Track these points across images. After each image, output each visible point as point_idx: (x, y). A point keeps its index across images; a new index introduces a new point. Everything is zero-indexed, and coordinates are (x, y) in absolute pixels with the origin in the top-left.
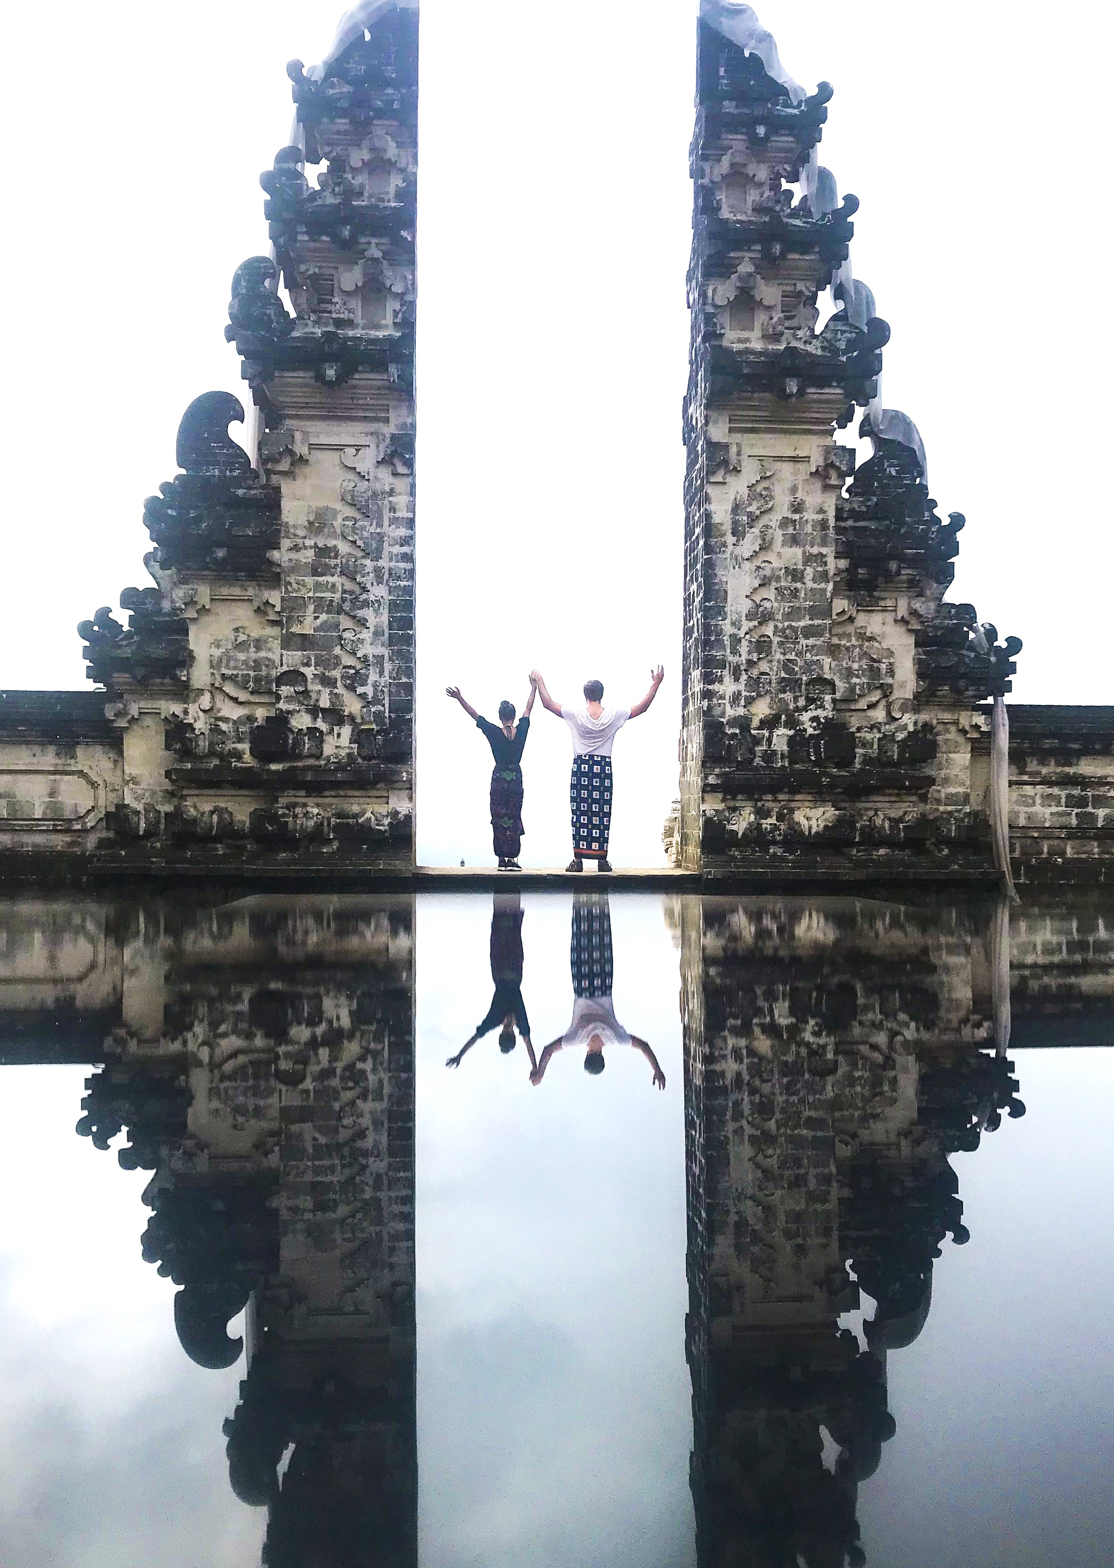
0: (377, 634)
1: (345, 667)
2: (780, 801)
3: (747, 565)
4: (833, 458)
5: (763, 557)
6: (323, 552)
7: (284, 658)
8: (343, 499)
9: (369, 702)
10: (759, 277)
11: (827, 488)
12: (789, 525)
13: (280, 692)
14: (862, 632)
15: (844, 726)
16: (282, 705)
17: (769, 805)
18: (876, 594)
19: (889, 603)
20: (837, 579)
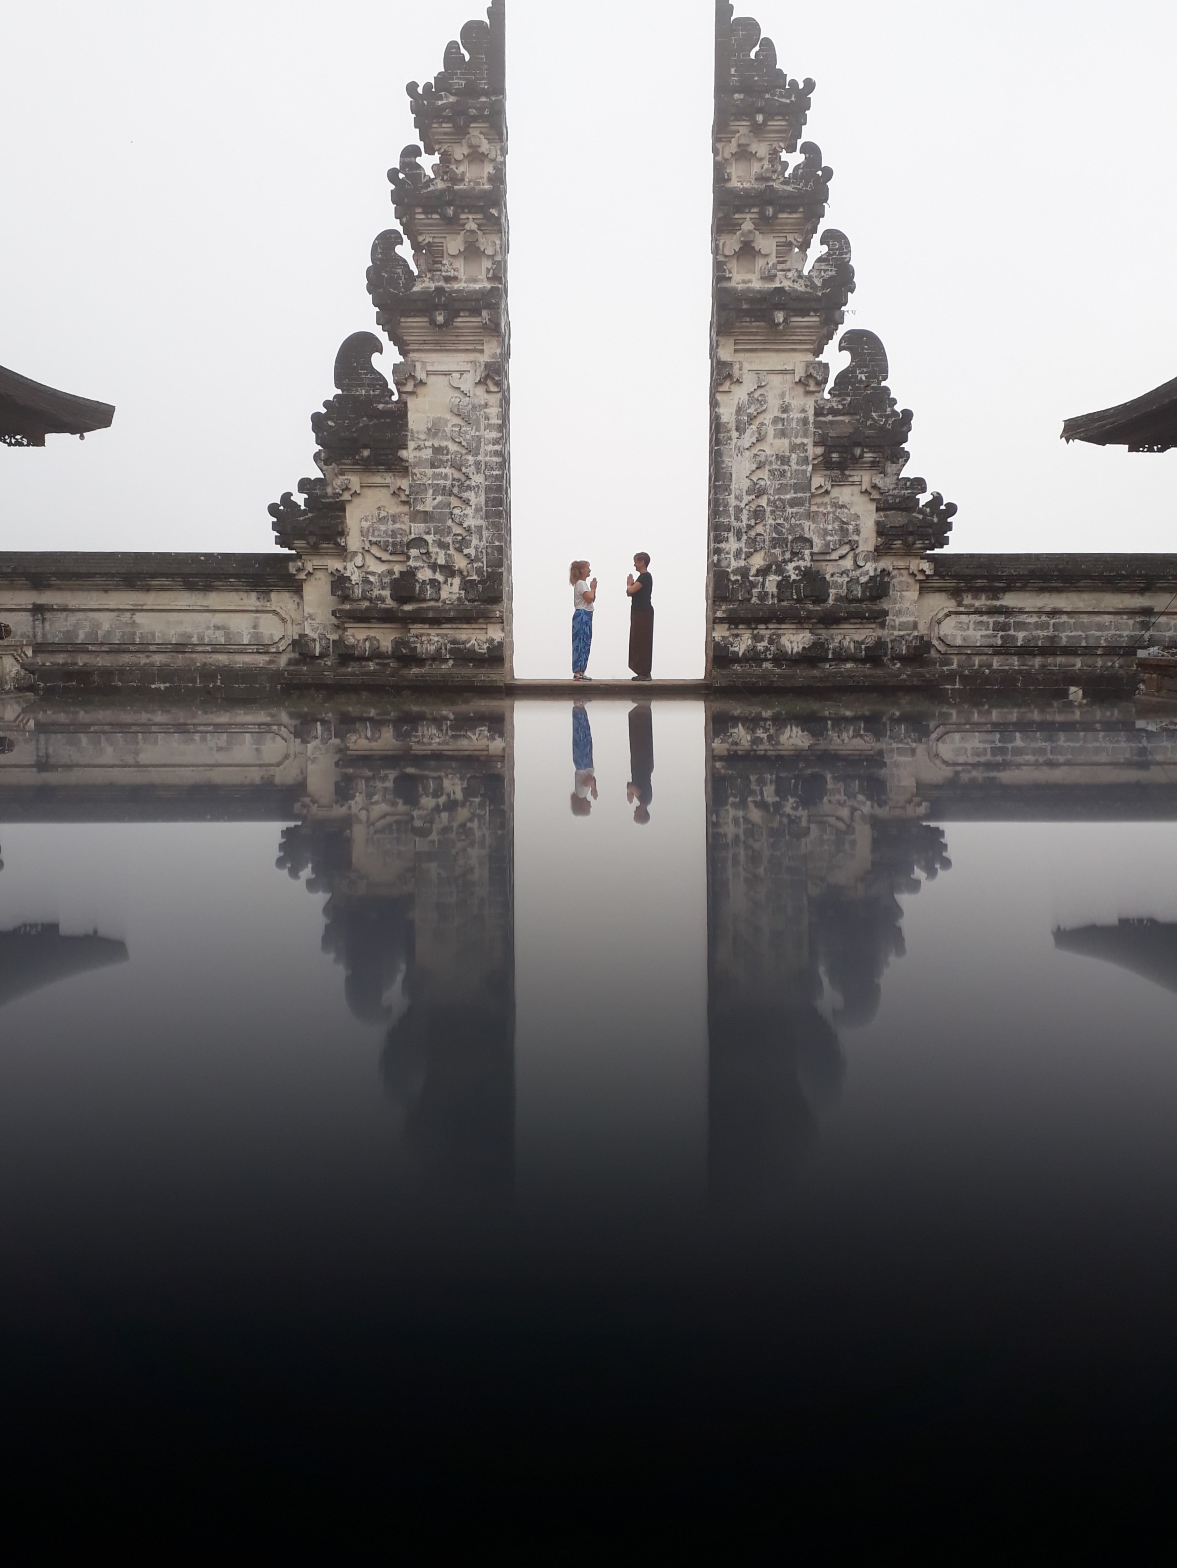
0: (478, 510)
1: (455, 535)
2: (771, 629)
3: (747, 454)
4: (812, 371)
5: (759, 446)
6: (438, 450)
7: (412, 529)
8: (451, 412)
9: (472, 560)
10: (757, 233)
11: (808, 393)
12: (780, 422)
13: (410, 554)
14: (836, 501)
15: (819, 573)
16: (411, 563)
17: (763, 632)
18: (846, 473)
19: (856, 479)
20: (816, 462)
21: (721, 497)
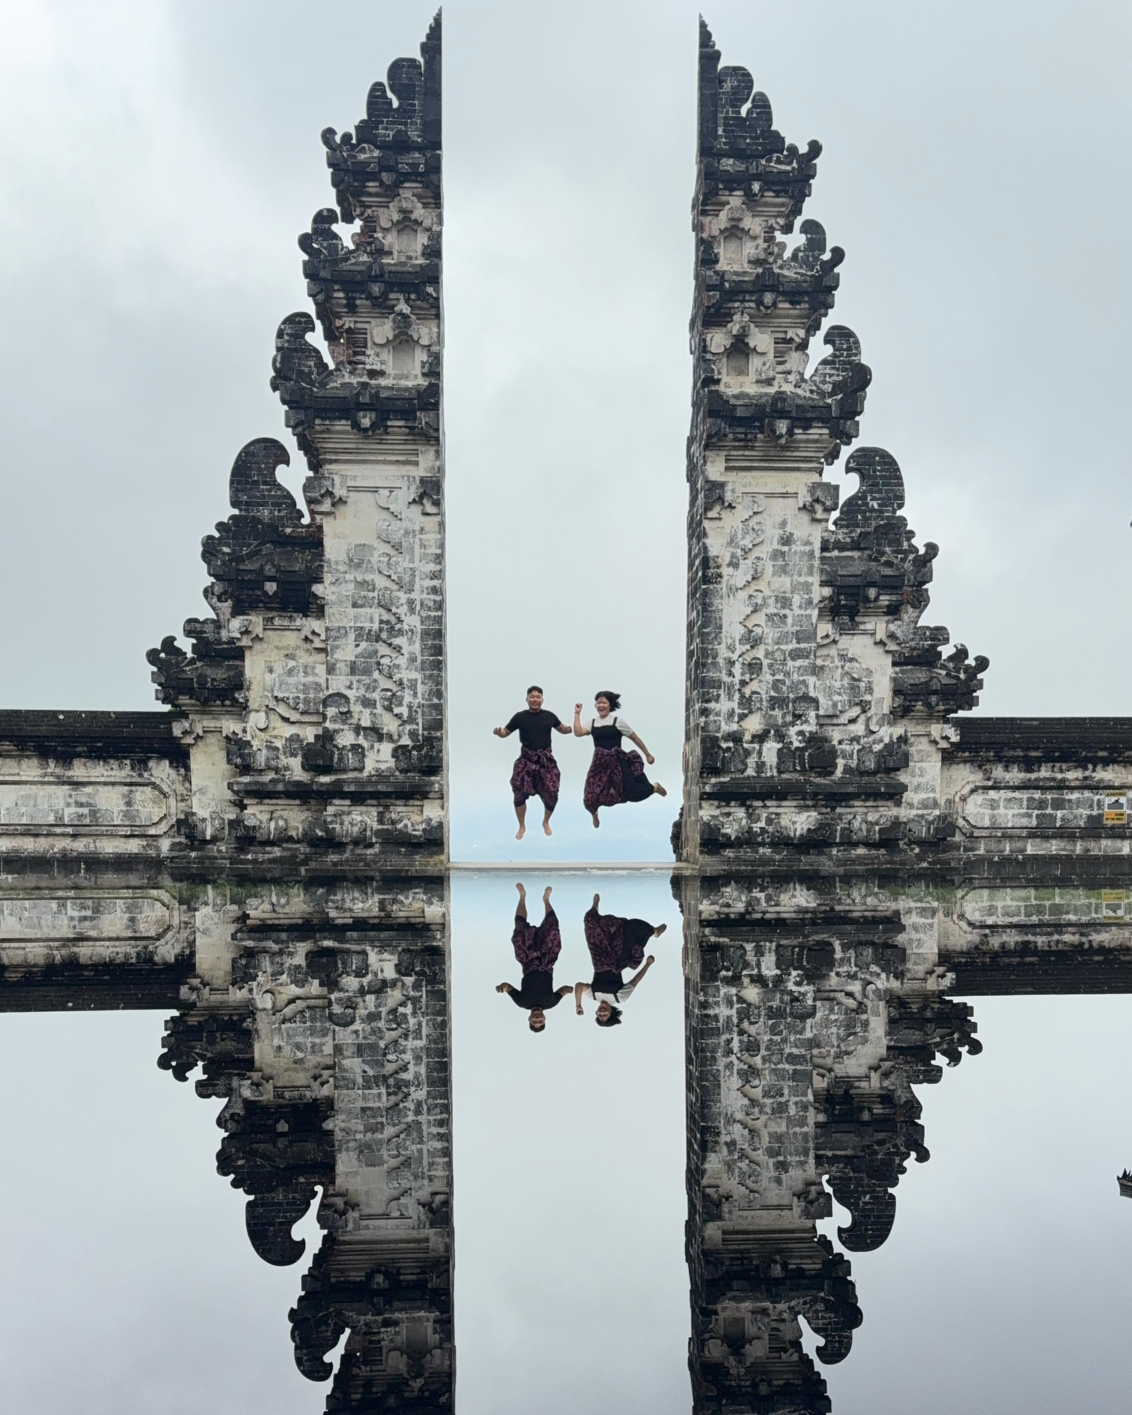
0: (413, 660)
1: (383, 690)
2: (770, 807)
3: (740, 594)
4: (819, 494)
5: (754, 586)
6: (362, 584)
7: (329, 682)
8: (379, 537)
9: (404, 721)
10: (752, 325)
11: (815, 520)
12: (779, 557)
13: (326, 713)
14: (844, 653)
15: (826, 740)
16: (327, 724)
17: (759, 810)
18: (857, 619)
19: (869, 626)
20: (822, 605)
21: (710, 647)
